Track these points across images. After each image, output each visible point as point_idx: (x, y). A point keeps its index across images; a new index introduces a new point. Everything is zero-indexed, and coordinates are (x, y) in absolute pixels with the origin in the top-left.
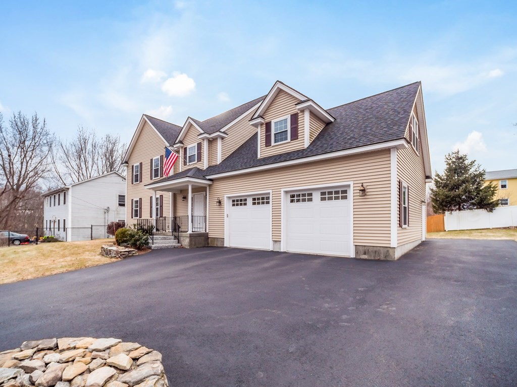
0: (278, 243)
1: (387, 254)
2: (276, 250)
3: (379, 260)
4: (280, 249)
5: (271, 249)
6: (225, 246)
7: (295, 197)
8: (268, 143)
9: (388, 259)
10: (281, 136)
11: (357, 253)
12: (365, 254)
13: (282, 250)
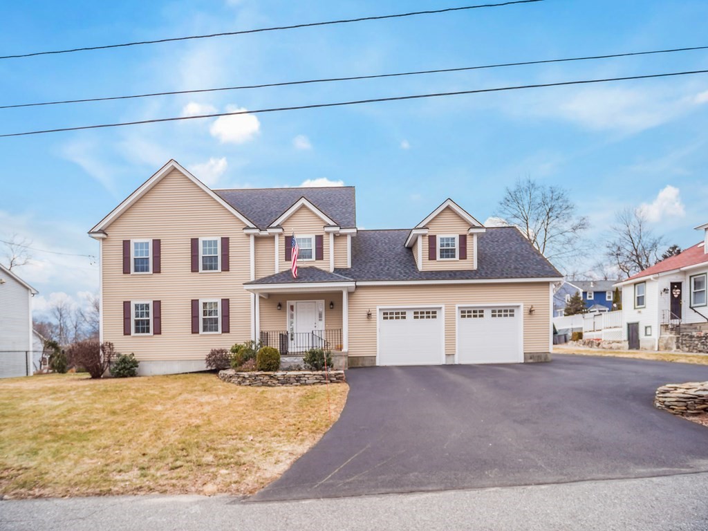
0: (451, 356)
1: (546, 358)
2: (450, 363)
3: (541, 362)
4: (454, 362)
5: (444, 363)
6: (377, 364)
7: (467, 313)
8: (432, 256)
9: (547, 360)
10: (448, 253)
11: (525, 358)
12: (531, 358)
13: (456, 363)
